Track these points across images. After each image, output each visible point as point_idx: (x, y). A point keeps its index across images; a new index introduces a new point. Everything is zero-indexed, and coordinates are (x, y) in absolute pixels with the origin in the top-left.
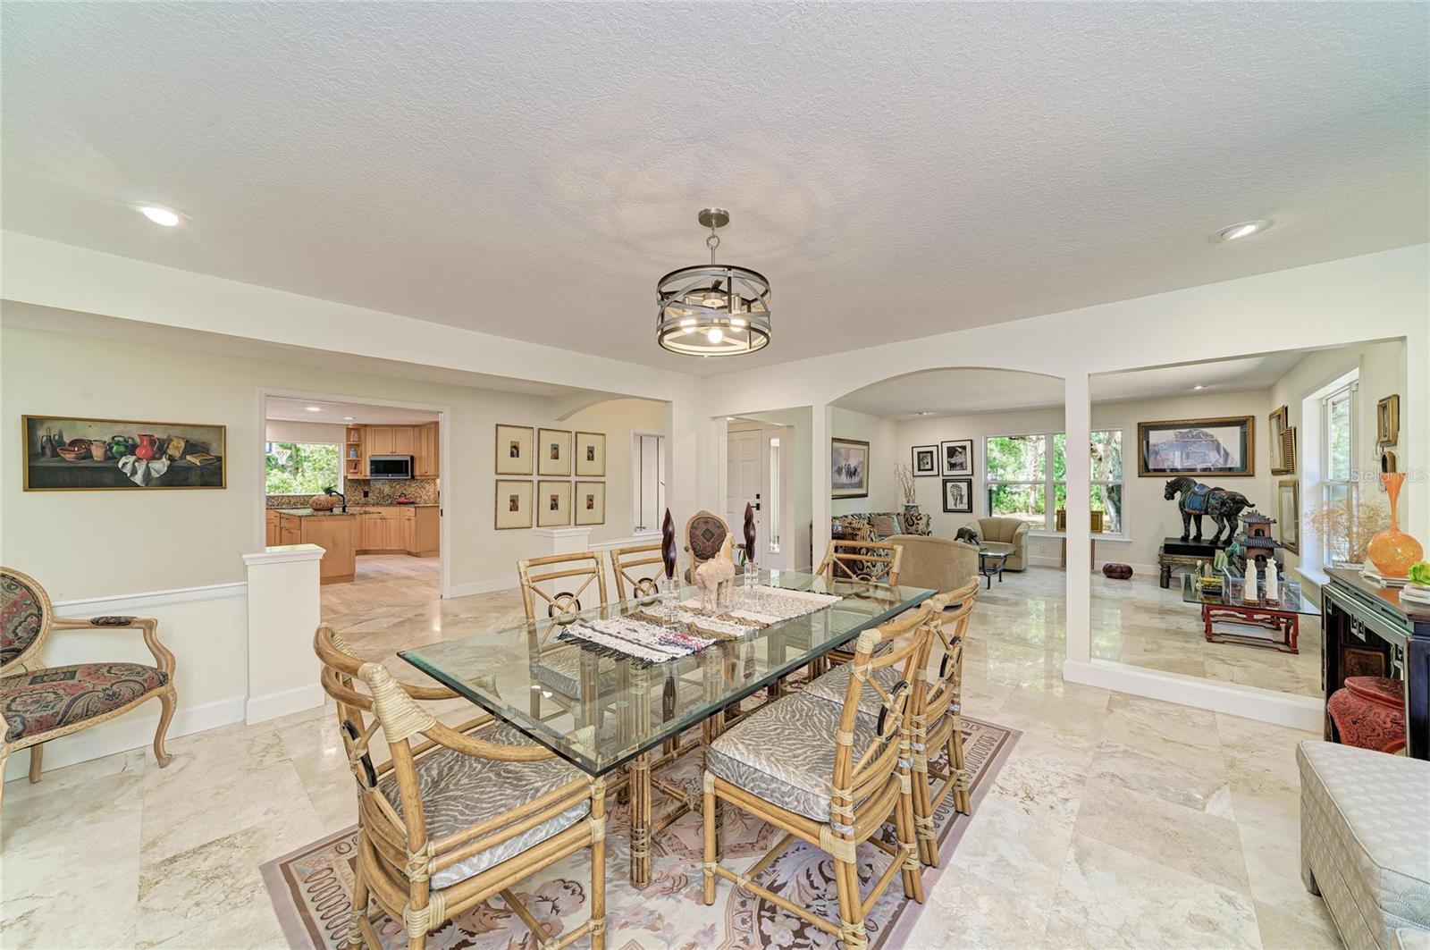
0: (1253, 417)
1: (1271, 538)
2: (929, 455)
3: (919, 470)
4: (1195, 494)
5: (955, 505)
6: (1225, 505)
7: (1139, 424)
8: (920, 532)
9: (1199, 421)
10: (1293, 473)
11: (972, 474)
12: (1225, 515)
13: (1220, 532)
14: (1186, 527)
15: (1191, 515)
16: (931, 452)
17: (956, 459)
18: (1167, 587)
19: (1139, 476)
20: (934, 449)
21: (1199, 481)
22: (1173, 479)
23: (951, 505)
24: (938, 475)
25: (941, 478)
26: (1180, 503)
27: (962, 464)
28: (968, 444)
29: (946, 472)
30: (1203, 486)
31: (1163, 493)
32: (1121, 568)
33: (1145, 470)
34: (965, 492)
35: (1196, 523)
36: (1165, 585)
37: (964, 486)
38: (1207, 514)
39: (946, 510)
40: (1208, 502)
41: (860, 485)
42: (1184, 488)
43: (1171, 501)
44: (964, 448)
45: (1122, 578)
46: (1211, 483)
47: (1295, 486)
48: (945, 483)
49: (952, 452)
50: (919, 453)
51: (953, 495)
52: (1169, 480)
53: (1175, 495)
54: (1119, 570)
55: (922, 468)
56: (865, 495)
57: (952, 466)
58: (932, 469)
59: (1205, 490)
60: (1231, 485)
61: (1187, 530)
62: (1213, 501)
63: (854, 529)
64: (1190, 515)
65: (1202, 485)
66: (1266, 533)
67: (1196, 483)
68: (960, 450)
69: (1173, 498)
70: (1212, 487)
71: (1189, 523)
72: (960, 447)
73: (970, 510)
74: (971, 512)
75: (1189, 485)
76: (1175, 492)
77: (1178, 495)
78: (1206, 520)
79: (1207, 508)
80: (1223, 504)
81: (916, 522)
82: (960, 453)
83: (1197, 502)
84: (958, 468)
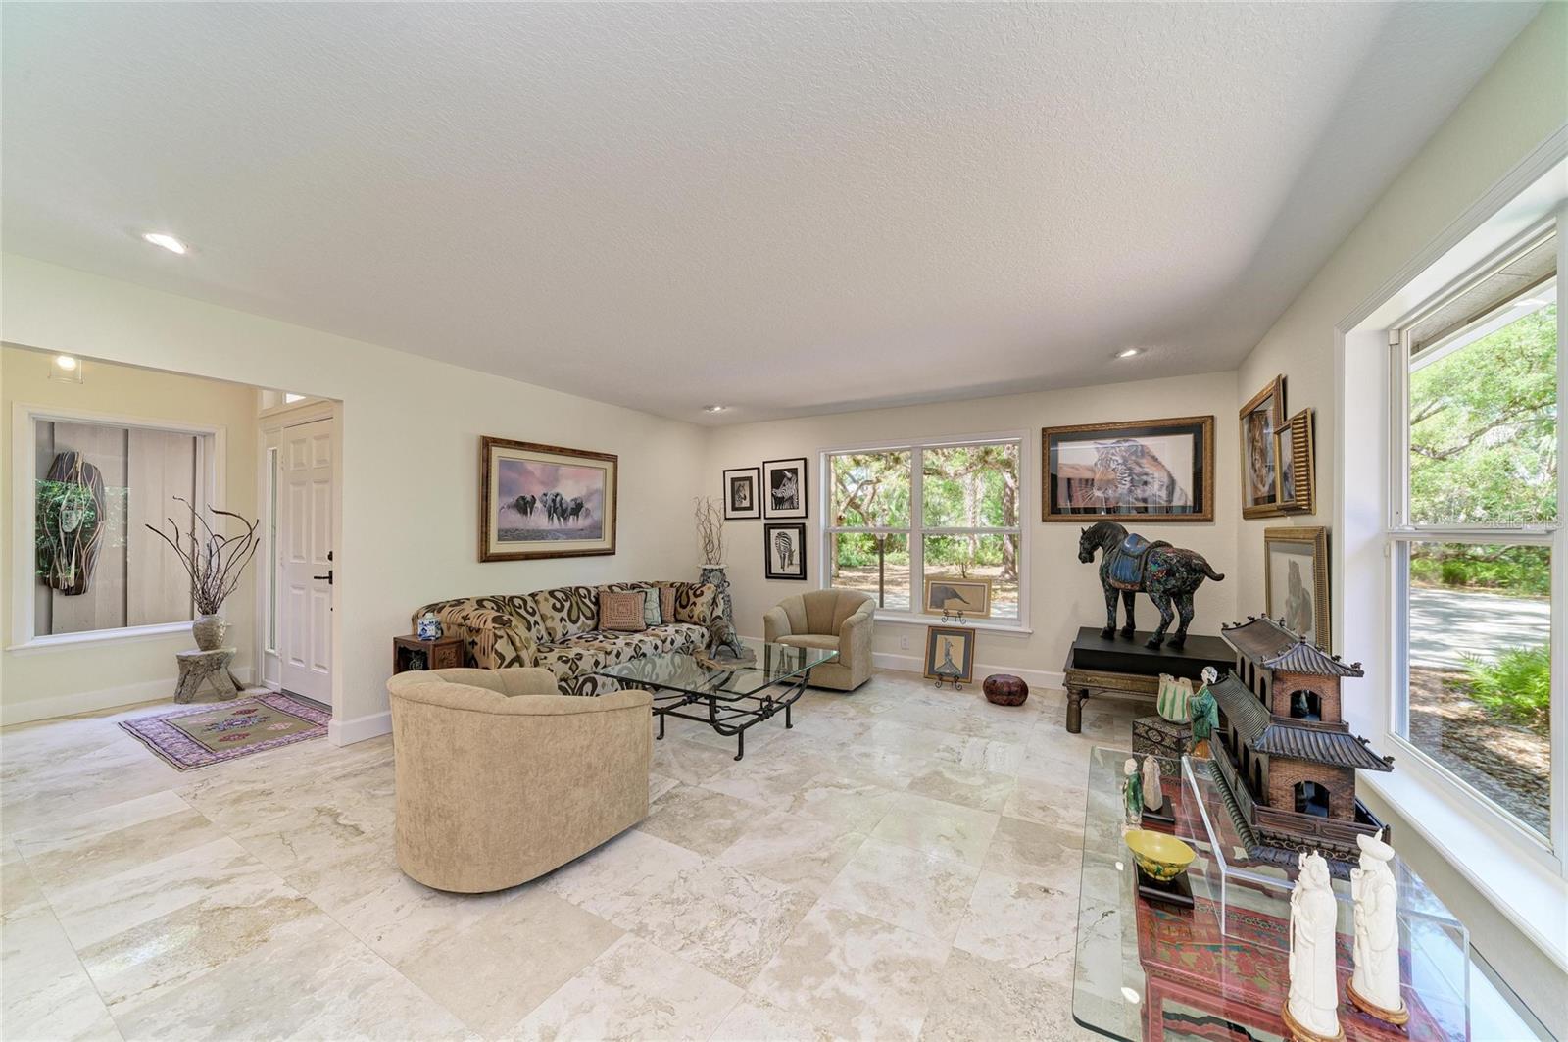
0: (1212, 417)
1: (1344, 728)
2: (747, 483)
3: (734, 508)
4: (1125, 552)
5: (783, 567)
6: (1174, 576)
7: (1044, 430)
8: (695, 619)
9: (1133, 425)
10: (1309, 511)
11: (806, 516)
12: (1174, 595)
13: (1165, 624)
14: (1110, 612)
15: (1120, 593)
16: (749, 479)
17: (786, 491)
18: (1078, 731)
19: (1044, 521)
20: (754, 474)
21: (1131, 528)
22: (1092, 525)
23: (776, 569)
24: (760, 517)
25: (763, 521)
26: (1101, 569)
27: (791, 498)
28: (800, 465)
29: (771, 513)
30: (1137, 538)
31: (1077, 549)
32: (1009, 685)
33: (1053, 510)
34: (795, 546)
35: (1126, 604)
36: (1074, 728)
37: (794, 534)
38: (1143, 590)
39: (770, 575)
40: (1145, 569)
41: (595, 532)
42: (1108, 542)
43: (1088, 564)
44: (794, 471)
45: (1011, 703)
46: (1151, 533)
47: (1322, 545)
48: (768, 528)
49: (778, 478)
50: (734, 480)
51: (779, 550)
52: (1086, 527)
53: (1095, 553)
54: (1005, 689)
55: (737, 506)
56: (611, 552)
57: (779, 502)
58: (750, 508)
59: (1141, 547)
60: (1182, 537)
61: (1112, 618)
62: (1153, 568)
63: (471, 630)
64: (1117, 591)
65: (1135, 536)
66: (1327, 708)
67: (1125, 532)
68: (789, 475)
69: (1091, 560)
70: (1152, 541)
71: (1115, 606)
72: (789, 470)
73: (802, 576)
74: (805, 579)
75: (1115, 537)
76: (1095, 548)
77: (1099, 553)
78: (1142, 600)
79: (1142, 582)
80: (1170, 573)
81: (692, 599)
82: (790, 480)
83: (1128, 570)
84: (786, 505)
